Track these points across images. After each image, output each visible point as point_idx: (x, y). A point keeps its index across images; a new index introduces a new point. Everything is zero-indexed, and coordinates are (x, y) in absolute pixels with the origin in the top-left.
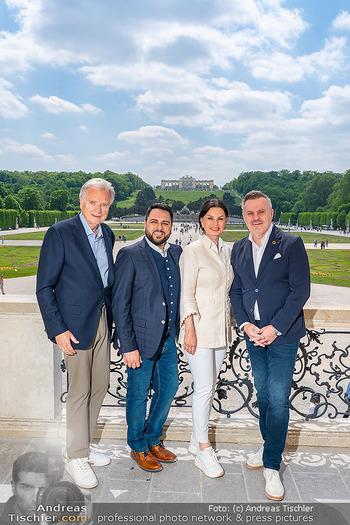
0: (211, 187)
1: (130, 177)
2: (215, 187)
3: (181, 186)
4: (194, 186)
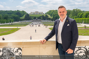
0: (42, 13)
1: (23, 11)
2: (43, 14)
3: (35, 14)
4: (38, 14)
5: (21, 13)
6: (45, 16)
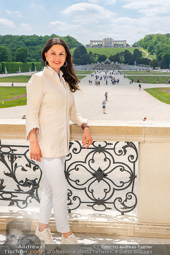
0: (125, 45)
3: (104, 45)
4: (113, 45)
6: (132, 53)
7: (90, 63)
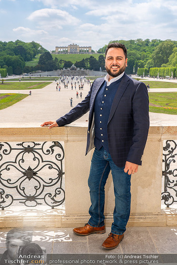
0: (90, 51)
2: (93, 51)
3: (69, 51)
4: (78, 51)
5: (28, 51)
6: (97, 59)
7: (56, 69)
